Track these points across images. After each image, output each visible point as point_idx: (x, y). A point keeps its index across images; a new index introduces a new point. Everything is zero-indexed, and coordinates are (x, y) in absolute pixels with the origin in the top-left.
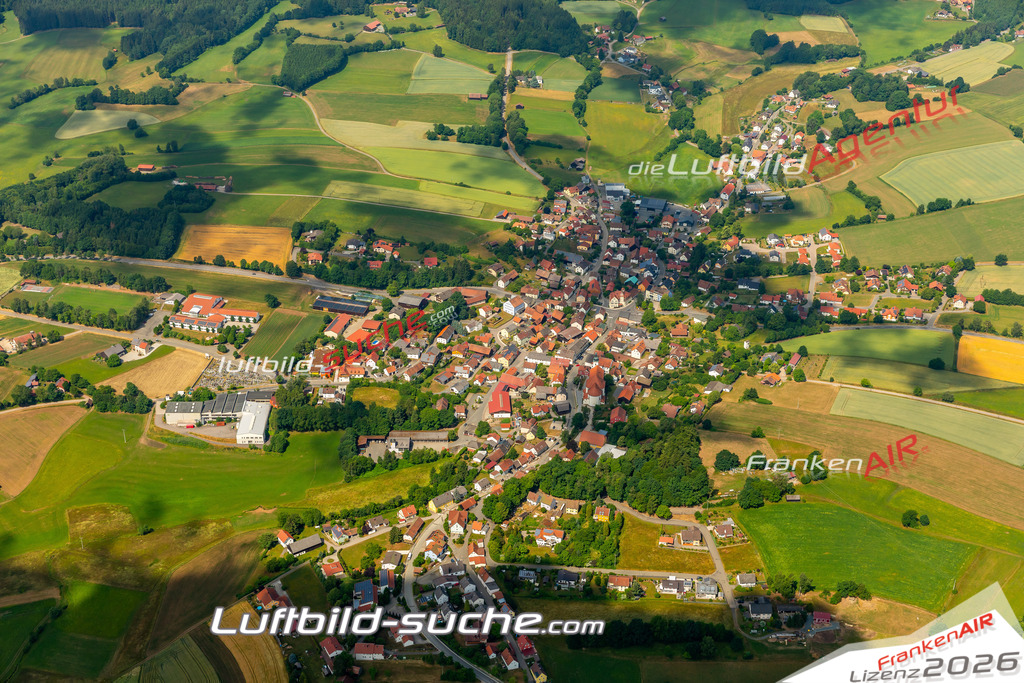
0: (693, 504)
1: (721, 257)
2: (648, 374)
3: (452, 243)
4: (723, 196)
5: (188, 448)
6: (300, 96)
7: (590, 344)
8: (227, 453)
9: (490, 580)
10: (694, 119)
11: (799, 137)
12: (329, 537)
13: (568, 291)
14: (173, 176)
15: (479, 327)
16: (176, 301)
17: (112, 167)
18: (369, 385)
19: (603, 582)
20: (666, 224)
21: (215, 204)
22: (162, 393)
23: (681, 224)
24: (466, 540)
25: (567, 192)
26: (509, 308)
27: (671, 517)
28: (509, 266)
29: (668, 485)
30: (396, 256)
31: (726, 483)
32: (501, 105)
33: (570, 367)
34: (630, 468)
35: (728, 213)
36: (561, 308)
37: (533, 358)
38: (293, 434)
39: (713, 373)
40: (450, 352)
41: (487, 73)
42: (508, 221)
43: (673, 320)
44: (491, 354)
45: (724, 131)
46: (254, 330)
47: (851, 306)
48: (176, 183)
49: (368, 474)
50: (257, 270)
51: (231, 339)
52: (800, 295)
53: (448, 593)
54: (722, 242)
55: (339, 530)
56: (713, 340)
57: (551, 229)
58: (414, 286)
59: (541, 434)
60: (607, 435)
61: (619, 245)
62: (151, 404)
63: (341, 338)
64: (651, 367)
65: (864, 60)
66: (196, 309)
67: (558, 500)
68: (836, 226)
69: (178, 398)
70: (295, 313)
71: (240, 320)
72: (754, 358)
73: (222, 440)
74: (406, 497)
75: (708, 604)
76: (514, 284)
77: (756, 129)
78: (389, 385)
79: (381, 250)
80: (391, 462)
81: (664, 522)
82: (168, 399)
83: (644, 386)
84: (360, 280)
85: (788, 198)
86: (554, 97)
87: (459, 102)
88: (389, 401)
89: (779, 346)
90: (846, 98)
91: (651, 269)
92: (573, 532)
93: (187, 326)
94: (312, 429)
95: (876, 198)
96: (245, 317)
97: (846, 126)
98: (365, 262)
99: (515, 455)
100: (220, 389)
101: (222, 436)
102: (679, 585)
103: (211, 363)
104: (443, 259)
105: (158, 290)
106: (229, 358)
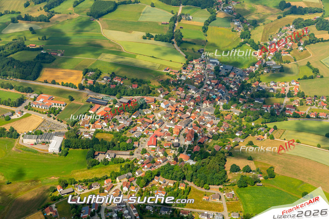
0: (219, 185)
1: (250, 89)
2: (212, 133)
3: (145, 79)
4: (256, 66)
5: (30, 152)
6: (97, 20)
7: (192, 121)
8: (44, 155)
9: (135, 209)
10: (251, 35)
11: (291, 43)
12: (76, 189)
13: (187, 100)
14: (42, 49)
15: (150, 112)
16: (35, 97)
17: (19, 45)
18: (102, 132)
19: (178, 212)
20: (231, 75)
21: (56, 60)
22: (23, 131)
23: (238, 76)
24: (128, 193)
25: (194, 61)
26: (163, 105)
27: (209, 189)
28: (166, 89)
29: (209, 176)
31: (233, 177)
32: (174, 27)
33: (182, 129)
34: (196, 169)
35: (257, 72)
36: (183, 106)
37: (168, 125)
38: (70, 149)
39: (237, 134)
40: (136, 121)
41: (171, 14)
42: (168, 72)
43: (227, 113)
44: (153, 123)
45: (262, 41)
46: (62, 109)
47: (298, 111)
48: (42, 52)
49: (97, 166)
50: (67, 86)
51: (53, 112)
52: (278, 105)
53: (118, 213)
54: (252, 83)
55: (80, 186)
56: (241, 122)
57: (184, 75)
58: (127, 95)
59: (166, 155)
60: (190, 156)
61: (211, 83)
62: (18, 135)
63: (95, 113)
64: (214, 131)
65: (324, 14)
66: (41, 100)
67: (166, 180)
68: (299, 79)
69: (29, 134)
70: (79, 103)
71: (58, 105)
72: (255, 129)
73: (43, 150)
74: (109, 176)
76: (167, 96)
77: (275, 40)
78: (110, 133)
79: (116, 81)
80: (106, 162)
81: (207, 191)
82: (25, 133)
83: (209, 138)
84: (106, 92)
85: (282, 67)
86: (196, 24)
87: (158, 25)
88: (109, 138)
89: (266, 125)
90: (313, 29)
91: (222, 93)
92: (170, 192)
93: (37, 106)
94: (78, 148)
95: (317, 69)
96: (60, 104)
97: (310, 40)
98: (109, 85)
99: (154, 162)
100: (46, 131)
101: (43, 149)
102: (208, 216)
103: (44, 121)
104: (140, 85)
105: (29, 92)
106: (51, 119)
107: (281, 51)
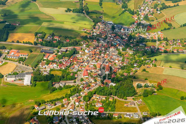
0: (132, 96)
1: (135, 38)
2: (120, 66)
3: (73, 36)
4: (135, 24)
5: (12, 86)
6: (35, 2)
7: (106, 59)
8: (22, 87)
10: (127, 6)
11: (152, 10)
12: (47, 106)
13: (100, 47)
14: (6, 22)
15: (80, 56)
16: (8, 51)
18: (54, 70)
19: (112, 115)
21: (16, 28)
22: (6, 73)
24: (79, 106)
25: (99, 24)
26: (86, 51)
27: (127, 99)
28: (86, 41)
29: (126, 92)
30: (59, 40)
31: (139, 91)
32: (82, 4)
33: (102, 65)
34: (117, 88)
35: (136, 28)
36: (99, 51)
37: (92, 63)
38: (37, 82)
39: (135, 65)
40: (73, 62)
42: (85, 31)
43: (125, 53)
44: (83, 62)
45: (135, 9)
46: (27, 58)
47: (166, 49)
48: (6, 23)
49: (55, 91)
50: (27, 44)
51: (21, 60)
52: (154, 46)
53: (76, 118)
54: (135, 35)
55: (49, 104)
56: (135, 58)
57: (95, 32)
58: (64, 47)
59: (96, 81)
60: (111, 81)
61: (111, 36)
62: (3, 76)
63: (47, 59)
64: (120, 64)
66: (13, 53)
67: (100, 96)
68: (162, 30)
69: (9, 74)
70: (36, 54)
71: (23, 56)
72: (144, 62)
74: (64, 96)
75: (136, 119)
76: (87, 46)
77: (142, 8)
78: (59, 70)
79: (56, 38)
80: (61, 88)
81: (125, 100)
82: (7, 75)
83: (119, 69)
84: (51, 45)
85: (150, 24)
86: (95, 1)
87: (72, 3)
88: (59, 74)
89: (150, 59)
91: (119, 41)
92: (104, 103)
93: (11, 57)
94: (42, 81)
95: (170, 24)
96: (24, 55)
97: (163, 7)
98: (52, 41)
99: (90, 86)
100: (19, 72)
101: (20, 83)
102: (130, 115)
103: (17, 66)
104: (71, 40)
105: (3, 49)
106: (21, 64)
107: (147, 15)
